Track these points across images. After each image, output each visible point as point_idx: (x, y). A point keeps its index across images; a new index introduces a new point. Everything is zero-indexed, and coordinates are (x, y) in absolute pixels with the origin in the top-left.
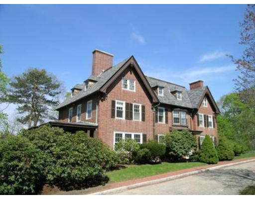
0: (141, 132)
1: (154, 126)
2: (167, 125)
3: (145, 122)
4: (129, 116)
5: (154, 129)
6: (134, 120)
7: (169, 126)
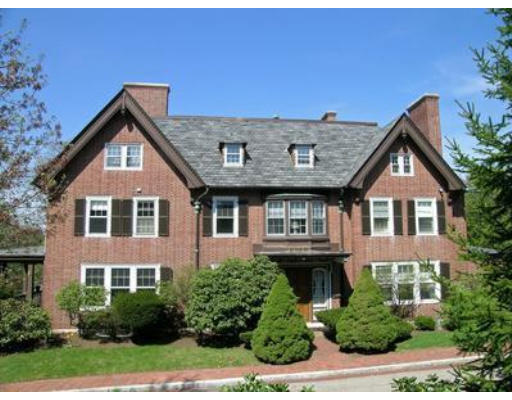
0: (157, 262)
1: (198, 246)
2: (246, 240)
3: (171, 237)
4: (122, 227)
5: (198, 254)
6: (134, 235)
7: (254, 242)
